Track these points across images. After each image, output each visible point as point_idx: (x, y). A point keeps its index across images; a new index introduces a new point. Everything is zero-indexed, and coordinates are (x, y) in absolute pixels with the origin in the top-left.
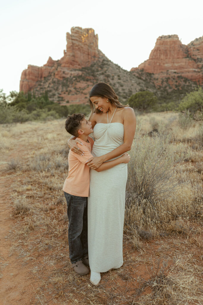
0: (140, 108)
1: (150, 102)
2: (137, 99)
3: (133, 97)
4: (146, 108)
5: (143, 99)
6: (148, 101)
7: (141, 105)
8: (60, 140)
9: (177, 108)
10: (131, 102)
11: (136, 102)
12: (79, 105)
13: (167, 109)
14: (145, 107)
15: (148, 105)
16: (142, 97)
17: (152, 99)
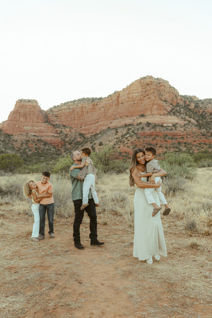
0: (7, 169)
1: (17, 164)
2: (4, 161)
4: (13, 170)
5: (10, 160)
6: (15, 163)
7: (8, 167)
11: (3, 164)
13: (33, 171)
14: (12, 168)
15: (15, 166)
16: (8, 159)
17: (19, 161)
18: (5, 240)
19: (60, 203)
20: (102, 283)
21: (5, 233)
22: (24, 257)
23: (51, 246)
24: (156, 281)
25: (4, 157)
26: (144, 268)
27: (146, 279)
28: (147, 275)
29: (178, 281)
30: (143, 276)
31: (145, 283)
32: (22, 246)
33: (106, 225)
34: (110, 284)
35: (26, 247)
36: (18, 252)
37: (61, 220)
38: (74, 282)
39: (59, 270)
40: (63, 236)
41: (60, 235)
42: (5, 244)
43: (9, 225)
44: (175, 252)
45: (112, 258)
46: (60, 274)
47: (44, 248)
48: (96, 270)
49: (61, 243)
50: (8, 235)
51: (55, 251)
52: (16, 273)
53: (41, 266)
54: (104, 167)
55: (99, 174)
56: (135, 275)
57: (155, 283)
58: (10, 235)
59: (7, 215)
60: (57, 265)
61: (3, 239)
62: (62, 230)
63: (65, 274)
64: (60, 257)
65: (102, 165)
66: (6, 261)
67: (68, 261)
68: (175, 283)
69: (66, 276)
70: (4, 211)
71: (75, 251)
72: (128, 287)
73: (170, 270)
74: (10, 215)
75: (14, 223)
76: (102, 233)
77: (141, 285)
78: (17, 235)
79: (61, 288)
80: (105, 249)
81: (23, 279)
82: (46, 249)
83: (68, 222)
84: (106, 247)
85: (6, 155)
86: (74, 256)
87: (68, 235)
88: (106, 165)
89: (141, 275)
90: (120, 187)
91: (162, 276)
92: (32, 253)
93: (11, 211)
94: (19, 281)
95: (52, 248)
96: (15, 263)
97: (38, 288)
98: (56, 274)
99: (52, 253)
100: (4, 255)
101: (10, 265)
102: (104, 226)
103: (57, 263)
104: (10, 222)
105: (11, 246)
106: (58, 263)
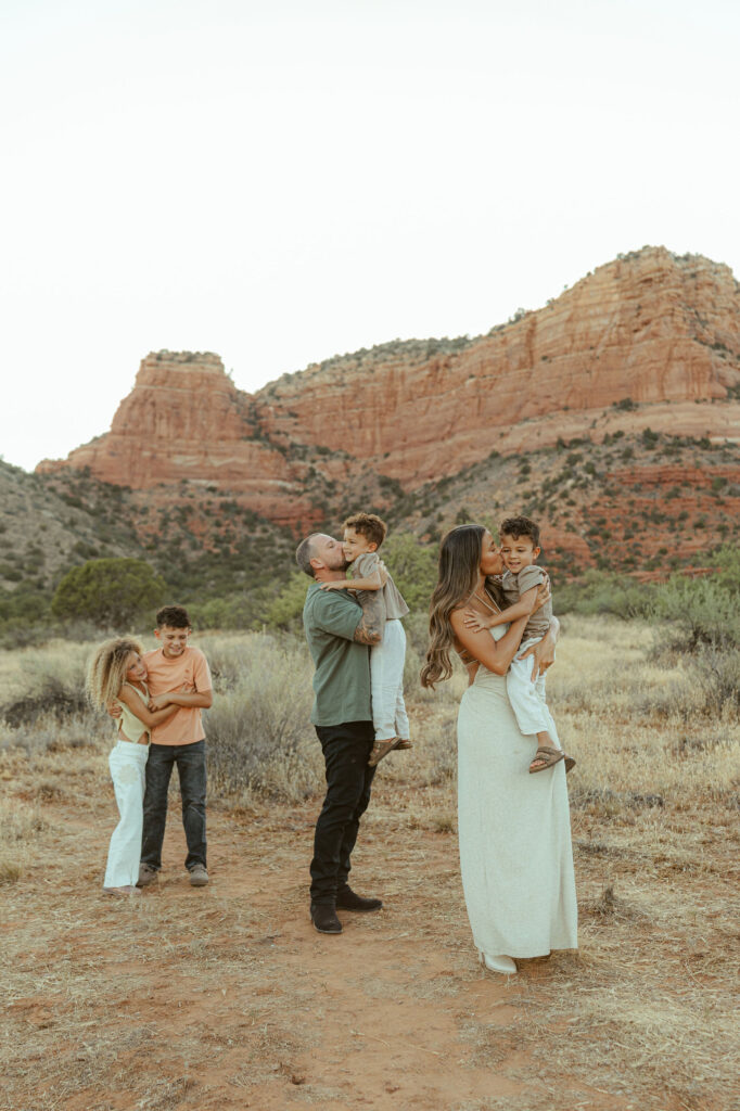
0: (104, 617)
1: (142, 595)
2: (94, 584)
3: (77, 578)
4: (125, 619)
5: (116, 584)
6: (132, 593)
7: (108, 608)
10: (69, 596)
11: (90, 596)
13: (204, 625)
14: (123, 614)
15: (135, 605)
16: (109, 577)
17: (148, 587)
18: (34, 892)
19: (273, 745)
20: (388, 1083)
21: (42, 862)
22: (91, 963)
23: (209, 916)
24: (623, 1082)
25: (92, 570)
26: (578, 1022)
27: (582, 1070)
28: (591, 1050)
29: (718, 1084)
30: (571, 1056)
31: (574, 1091)
32: (97, 915)
33: (446, 832)
34: (424, 1088)
35: (111, 918)
36: (74, 940)
37: (272, 812)
38: (272, 1077)
39: (219, 1021)
40: (268, 875)
41: (256, 872)
42: (30, 906)
43: (67, 831)
44: (722, 954)
45: (451, 974)
46: (221, 1040)
47: (182, 924)
48: (375, 1024)
49: (253, 905)
50: (51, 867)
51: (223, 936)
52: (45, 1027)
53: (151, 1002)
56: (536, 1052)
57: (620, 1092)
58: (60, 867)
59: (67, 790)
60: (217, 998)
61: (32, 886)
62: (268, 853)
63: (241, 1041)
64: (236, 965)
66: (19, 976)
67: (267, 983)
68: (704, 1095)
69: (245, 1050)
70: (58, 773)
71: (301, 940)
72: (501, 1103)
73: (691, 1033)
74: (76, 788)
75: (88, 822)
76: (425, 867)
77: (558, 1098)
78: (87, 871)
79: (209, 1101)
80: (428, 933)
81: (68, 1056)
82: (186, 929)
83: (299, 818)
84: (434, 924)
85: (100, 564)
86: (294, 959)
87: (287, 873)
89: (561, 1052)
91: (656, 1057)
92: (129, 947)
93: (88, 775)
94: (48, 1064)
95: (214, 927)
96: (53, 986)
97: (118, 1096)
98: (205, 1039)
99: (207, 947)
100: (16, 950)
101: (30, 994)
102: (441, 835)
103: (219, 990)
104: (72, 816)
105: (55, 912)
106: (224, 992)
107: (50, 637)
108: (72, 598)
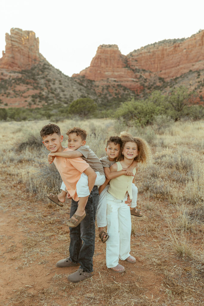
0: (81, 114)
1: (91, 108)
2: (79, 105)
3: (75, 103)
5: (84, 105)
6: (89, 107)
7: (82, 112)
8: (7, 141)
9: (113, 116)
11: (78, 108)
12: (18, 109)
13: (107, 116)
14: (86, 113)
15: (89, 111)
16: (83, 103)
17: (92, 106)
25: (78, 102)
54: (177, 113)
55: (167, 121)
65: (174, 110)
88: (179, 110)
90: (191, 139)
107: (64, 119)
108: (73, 109)
